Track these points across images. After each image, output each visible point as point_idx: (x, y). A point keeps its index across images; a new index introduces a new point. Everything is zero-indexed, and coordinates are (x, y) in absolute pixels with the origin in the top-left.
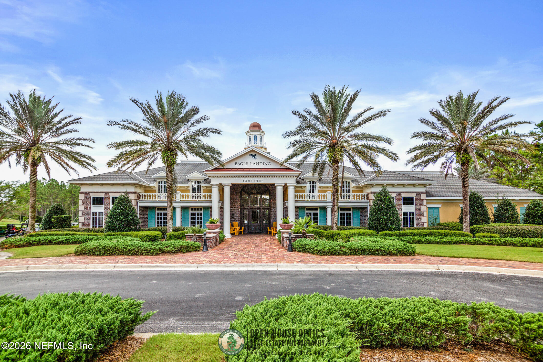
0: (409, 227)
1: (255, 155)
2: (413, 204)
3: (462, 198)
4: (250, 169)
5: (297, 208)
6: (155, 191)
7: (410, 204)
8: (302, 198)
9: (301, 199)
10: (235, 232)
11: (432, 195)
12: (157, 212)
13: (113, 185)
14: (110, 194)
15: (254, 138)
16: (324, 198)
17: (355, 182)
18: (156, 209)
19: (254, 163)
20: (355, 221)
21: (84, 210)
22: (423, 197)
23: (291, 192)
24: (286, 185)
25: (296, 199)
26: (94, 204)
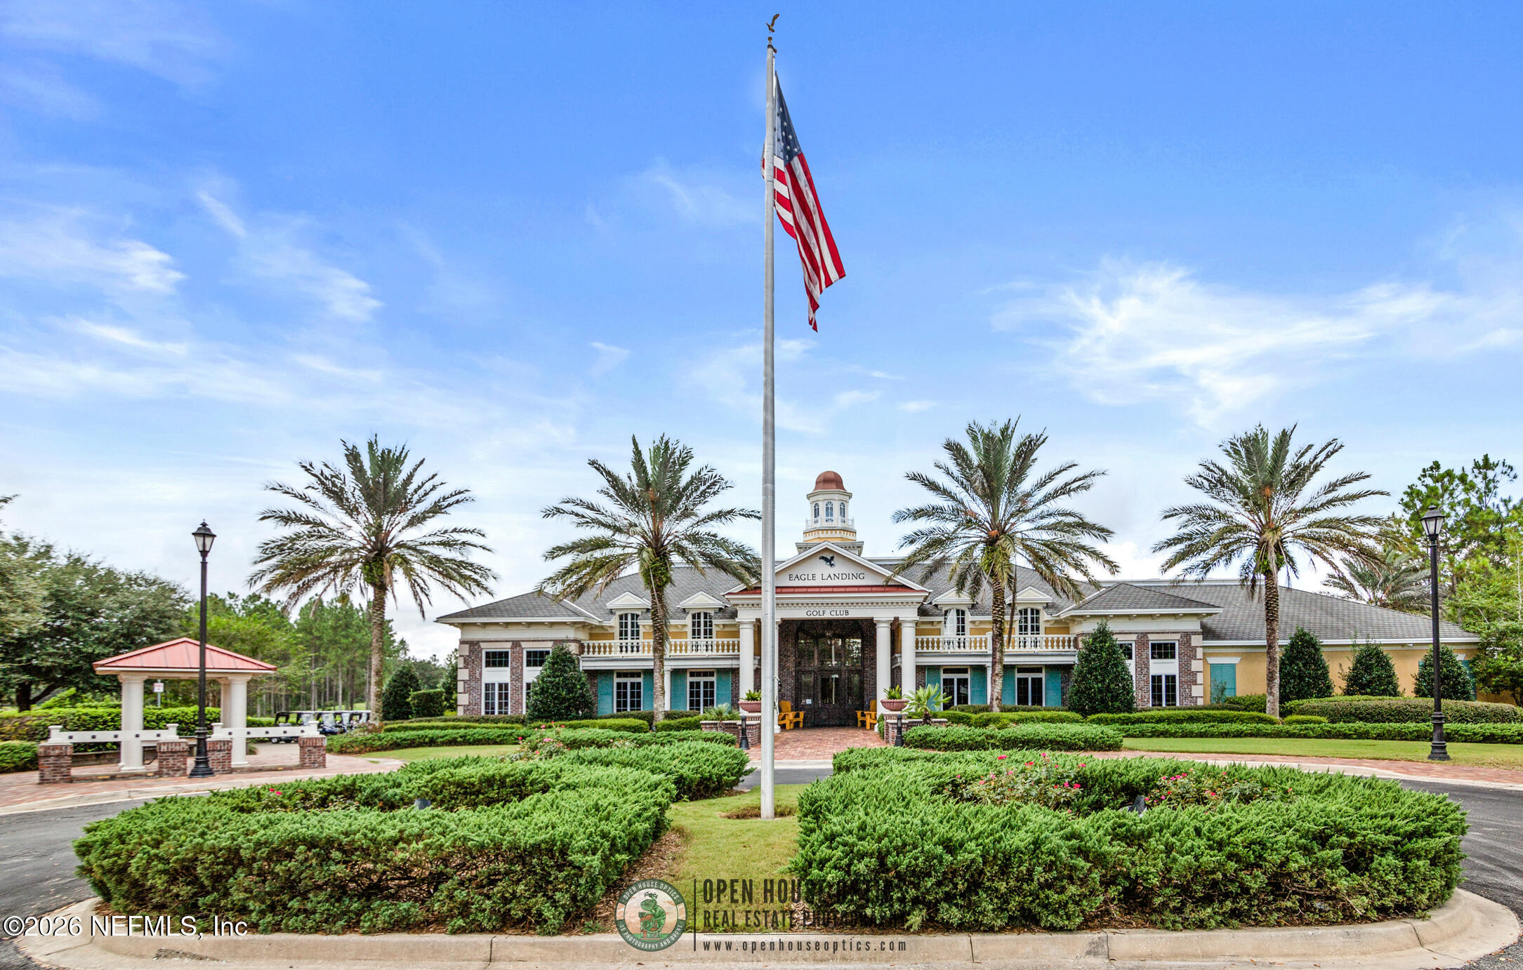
0: (1164, 705)
1: (832, 558)
2: (1173, 657)
3: (1264, 642)
4: (820, 589)
5: (920, 669)
6: (611, 636)
7: (1166, 657)
8: (933, 647)
9: (930, 650)
10: (787, 722)
11: (1218, 637)
12: (616, 680)
13: (529, 624)
14: (524, 645)
15: (827, 509)
16: (981, 647)
17: (1051, 611)
18: (615, 675)
19: (830, 576)
20: (1050, 696)
21: (467, 678)
22: (1197, 641)
23: (908, 636)
24: (896, 619)
25: (920, 650)
26: (488, 665)
